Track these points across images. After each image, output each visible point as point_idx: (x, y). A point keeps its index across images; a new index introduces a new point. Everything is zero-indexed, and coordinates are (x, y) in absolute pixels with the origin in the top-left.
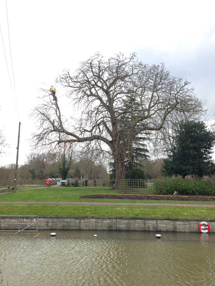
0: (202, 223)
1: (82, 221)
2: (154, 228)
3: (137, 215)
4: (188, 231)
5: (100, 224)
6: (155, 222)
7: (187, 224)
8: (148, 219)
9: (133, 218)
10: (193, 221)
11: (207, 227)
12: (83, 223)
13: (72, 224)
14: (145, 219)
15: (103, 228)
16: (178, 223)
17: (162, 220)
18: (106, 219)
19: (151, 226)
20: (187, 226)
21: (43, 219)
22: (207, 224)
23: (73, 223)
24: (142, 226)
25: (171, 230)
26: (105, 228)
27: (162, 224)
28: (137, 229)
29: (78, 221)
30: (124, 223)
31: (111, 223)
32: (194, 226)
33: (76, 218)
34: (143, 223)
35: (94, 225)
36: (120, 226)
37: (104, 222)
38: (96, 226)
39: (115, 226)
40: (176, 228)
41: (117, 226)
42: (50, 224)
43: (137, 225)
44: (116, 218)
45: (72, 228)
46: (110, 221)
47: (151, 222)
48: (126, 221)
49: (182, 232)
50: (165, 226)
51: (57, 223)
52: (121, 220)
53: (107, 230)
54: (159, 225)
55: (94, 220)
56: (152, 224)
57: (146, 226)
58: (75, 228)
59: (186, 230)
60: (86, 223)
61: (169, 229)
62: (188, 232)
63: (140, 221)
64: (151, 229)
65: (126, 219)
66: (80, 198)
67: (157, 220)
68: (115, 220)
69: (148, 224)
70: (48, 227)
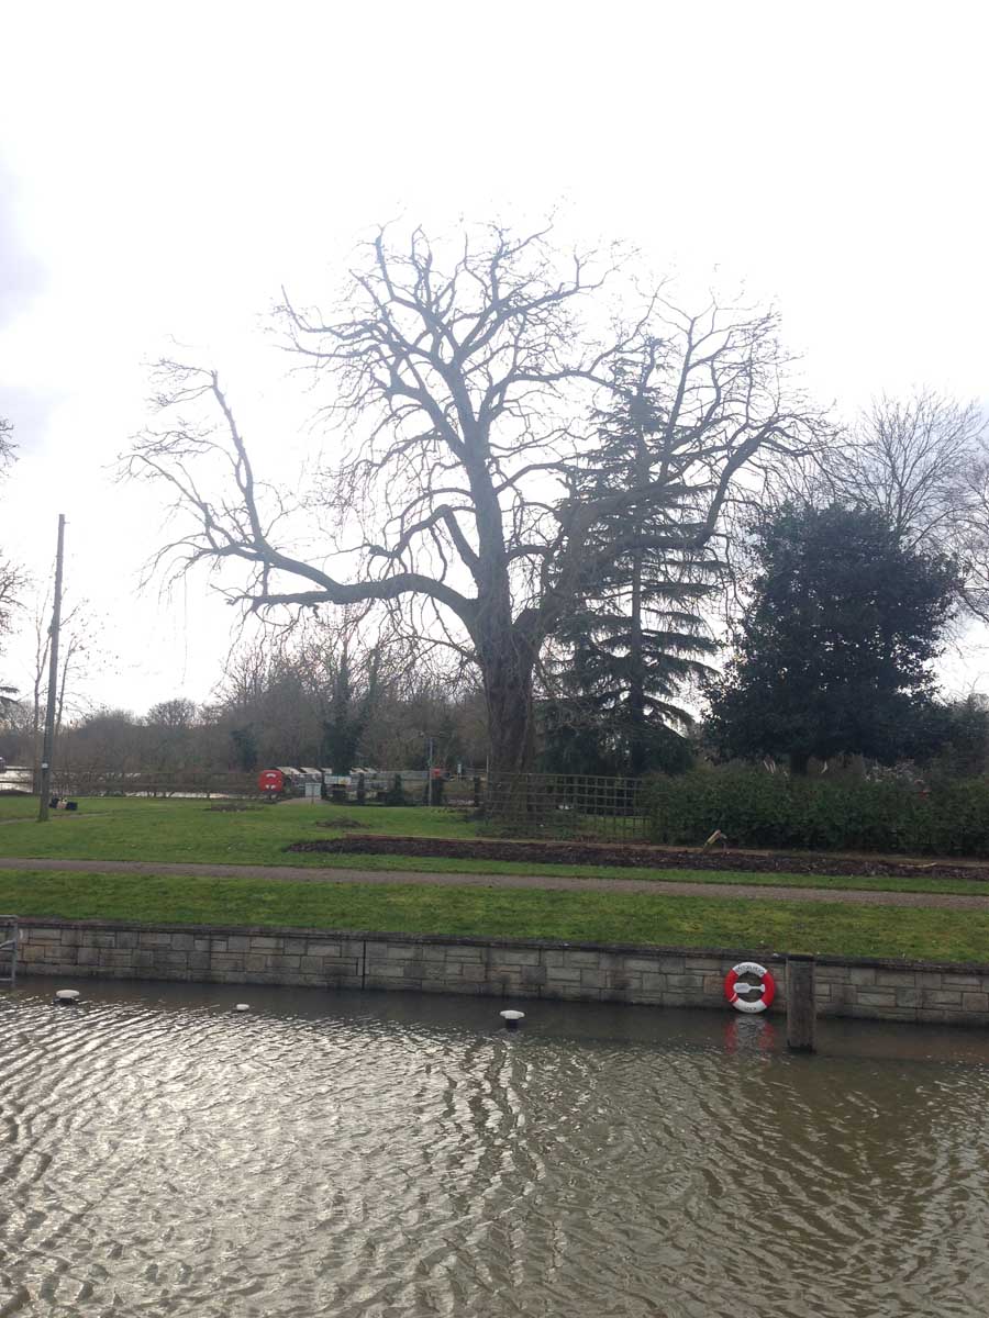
0: (742, 967)
1: (220, 946)
2: (528, 982)
3: (467, 929)
4: (678, 1004)
5: (294, 962)
6: (532, 959)
7: (679, 969)
8: (504, 946)
9: (436, 942)
10: (699, 957)
11: (762, 988)
12: (221, 956)
13: (174, 958)
14: (488, 946)
15: (305, 979)
16: (634, 964)
17: (565, 949)
18: (319, 940)
19: (514, 977)
20: (674, 980)
21: (55, 933)
22: (765, 971)
23: (182, 951)
24: (477, 974)
25: (604, 996)
26: (316, 981)
27: (563, 967)
28: (453, 989)
29: (200, 945)
30: (399, 962)
31: (342, 960)
32: (705, 977)
33: (197, 933)
34: (479, 961)
35: (269, 963)
36: (381, 971)
37: (313, 953)
38: (277, 967)
39: (360, 973)
40: (623, 986)
41: (367, 972)
42: (84, 954)
43: (453, 969)
44: (364, 939)
45: (177, 974)
46: (338, 948)
47: (516, 957)
48: (408, 953)
49: (650, 1005)
50: (575, 975)
51: (115, 952)
52: (383, 946)
53: (322, 987)
55: (270, 943)
56: (518, 968)
57: (493, 975)
58: (186, 975)
59: (669, 999)
60: (234, 956)
61: (594, 992)
62: (678, 1007)
63: (466, 951)
64: (515, 989)
65: (407, 942)
66: (284, 850)
67: (541, 949)
68: (361, 944)
69: (503, 968)
70: (76, 964)
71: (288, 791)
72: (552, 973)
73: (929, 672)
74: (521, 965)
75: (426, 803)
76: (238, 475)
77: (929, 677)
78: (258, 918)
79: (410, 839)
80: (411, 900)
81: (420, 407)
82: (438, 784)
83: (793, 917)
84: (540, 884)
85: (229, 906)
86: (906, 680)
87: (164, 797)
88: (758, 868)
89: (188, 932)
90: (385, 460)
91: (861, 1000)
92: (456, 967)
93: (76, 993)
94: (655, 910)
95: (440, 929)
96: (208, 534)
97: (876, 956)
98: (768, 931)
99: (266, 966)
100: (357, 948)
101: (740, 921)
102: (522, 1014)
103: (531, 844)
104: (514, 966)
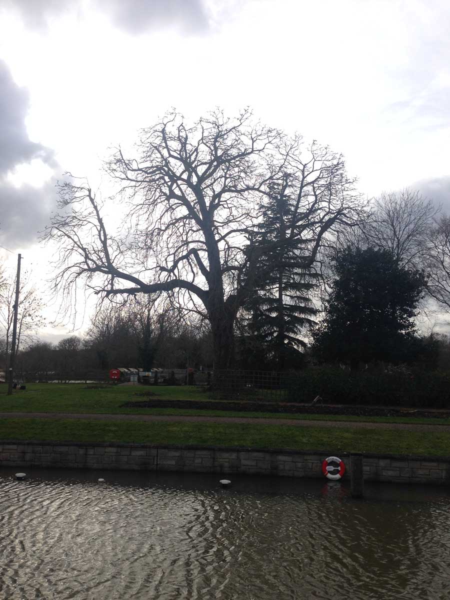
0: (330, 459)
1: (91, 452)
2: (232, 467)
3: (205, 442)
4: (301, 476)
5: (125, 459)
6: (234, 455)
7: (301, 460)
8: (221, 450)
9: (190, 448)
10: (310, 454)
11: (339, 468)
12: (91, 456)
13: (70, 457)
14: (214, 450)
15: (130, 466)
16: (281, 458)
17: (249, 451)
18: (136, 448)
19: (226, 464)
20: (299, 465)
21: (15, 447)
22: (340, 461)
23: (73, 455)
24: (208, 463)
25: (267, 472)
26: (136, 467)
27: (248, 459)
28: (199, 470)
29: (82, 452)
30: (173, 458)
31: (147, 457)
32: (313, 465)
33: (80, 446)
34: (209, 457)
35: (113, 459)
36: (165, 462)
37: (134, 454)
38: (117, 461)
39: (155, 463)
40: (276, 468)
41: (159, 463)
42: (28, 457)
43: (198, 461)
44: (157, 448)
45: (71, 465)
46: (145, 452)
47: (226, 455)
48: (177, 454)
49: (289, 477)
50: (254, 463)
51: (42, 455)
52: (166, 451)
53: (138, 471)
55: (114, 450)
57: (216, 463)
58: (75, 465)
59: (297, 474)
60: (97, 456)
61: (262, 471)
63: (204, 452)
64: (226, 470)
65: (177, 449)
66: (120, 407)
67: (238, 451)
68: (156, 450)
69: (221, 460)
70: (24, 461)
71: (123, 379)
72: (243, 462)
73: (413, 323)
74: (229, 459)
75: (186, 384)
76: (100, 235)
77: (413, 325)
78: (108, 438)
79: (179, 401)
80: (179, 429)
81: (182, 204)
82: (191, 375)
83: (353, 436)
84: (237, 421)
85: (95, 433)
86: (403, 327)
87: (65, 383)
88: (337, 413)
89: (76, 445)
90: (167, 228)
91: (384, 474)
92: (200, 460)
93: (24, 474)
94: (290, 432)
95: (191, 442)
96: (86, 262)
97: (391, 453)
98: (341, 442)
99: (112, 461)
100: (154, 452)
101: (329, 438)
102: (230, 482)
103: (233, 403)
104: (226, 459)
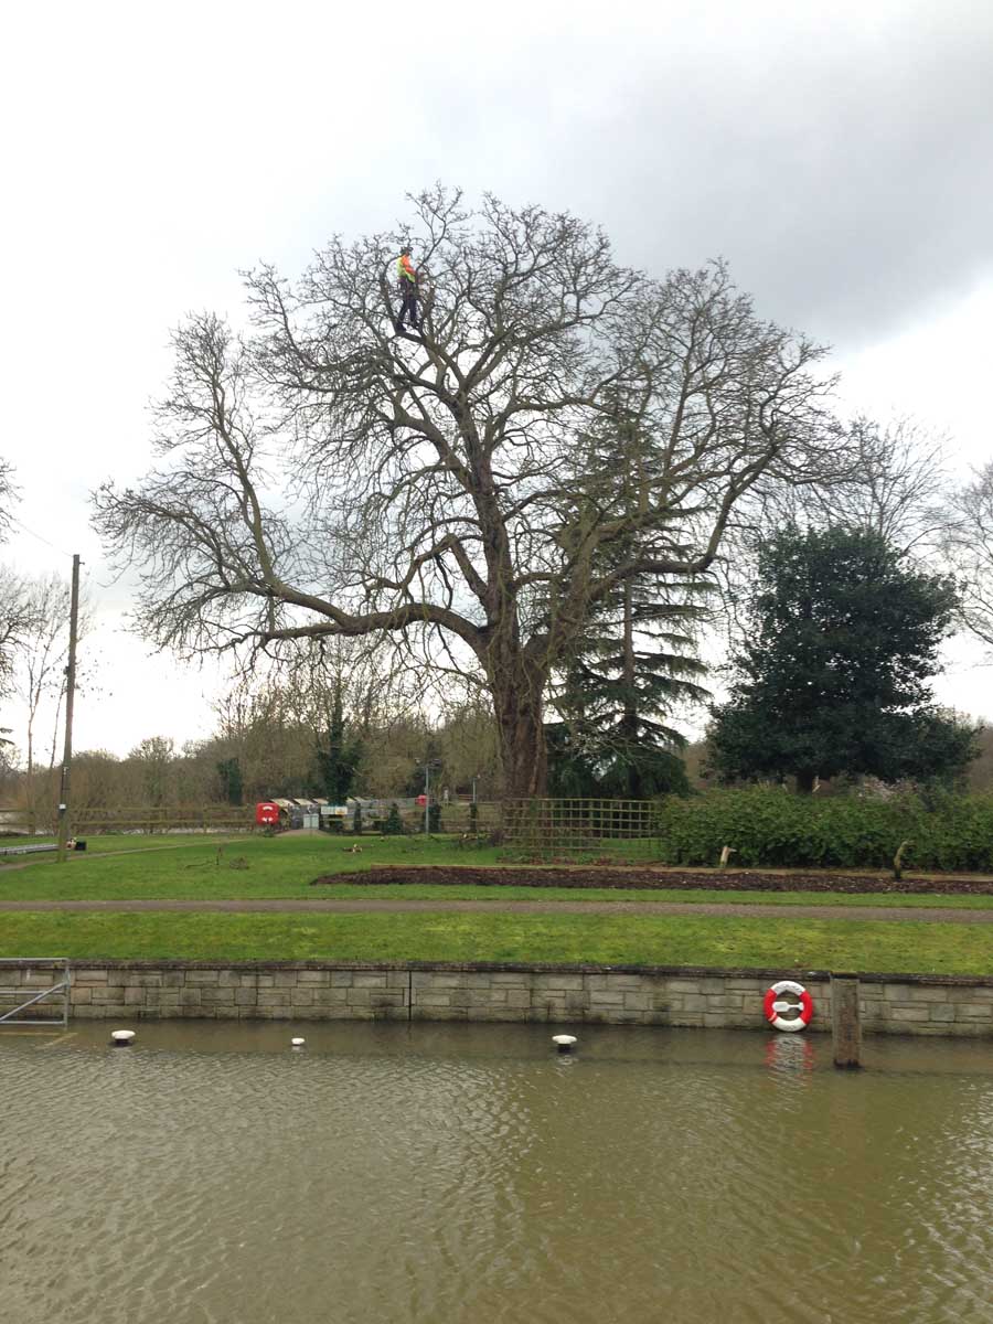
0: (779, 987)
1: (266, 981)
2: (572, 1007)
3: (509, 955)
4: (719, 1024)
5: (341, 995)
6: (574, 983)
7: (719, 991)
8: (547, 971)
9: (480, 969)
10: (739, 977)
11: (801, 1006)
12: (268, 991)
13: (221, 995)
14: (532, 972)
15: (352, 1011)
16: (676, 986)
17: (606, 973)
18: (365, 971)
19: (559, 1003)
20: (715, 1000)
21: (102, 975)
22: (803, 989)
23: (229, 991)
24: (519, 999)
25: (647, 1018)
26: (364, 1013)
27: (606, 990)
28: (501, 1016)
29: (247, 981)
30: (444, 990)
31: (389, 991)
32: (745, 999)
34: (523, 987)
35: (316, 997)
36: (427, 1001)
37: (360, 985)
38: (324, 1000)
39: (407, 1003)
40: (665, 1009)
41: (413, 1002)
42: (131, 995)
43: (497, 996)
44: (409, 969)
45: (224, 1010)
46: (384, 979)
47: (558, 982)
48: (454, 982)
49: (693, 1027)
51: (161, 990)
52: (428, 976)
53: (370, 1020)
54: (595, 996)
55: (317, 976)
56: (562, 993)
57: (538, 1001)
58: (233, 1012)
59: (711, 1020)
60: (281, 991)
61: (637, 1015)
62: (719, 1028)
63: (510, 978)
64: (560, 1014)
65: (453, 970)
66: (314, 883)
67: (584, 974)
68: (408, 974)
71: (284, 822)
73: (928, 690)
74: (565, 990)
75: (423, 830)
76: (245, 513)
77: (928, 694)
78: (302, 951)
81: (425, 438)
83: (823, 936)
85: (271, 940)
87: (161, 834)
88: (778, 888)
89: (234, 968)
90: (396, 492)
91: (896, 1016)
92: (502, 995)
93: (132, 1033)
94: (689, 931)
95: (481, 956)
96: (221, 573)
97: (908, 971)
98: (801, 950)
99: (313, 1000)
100: (403, 979)
101: (773, 941)
102: (574, 1039)
103: (555, 870)
